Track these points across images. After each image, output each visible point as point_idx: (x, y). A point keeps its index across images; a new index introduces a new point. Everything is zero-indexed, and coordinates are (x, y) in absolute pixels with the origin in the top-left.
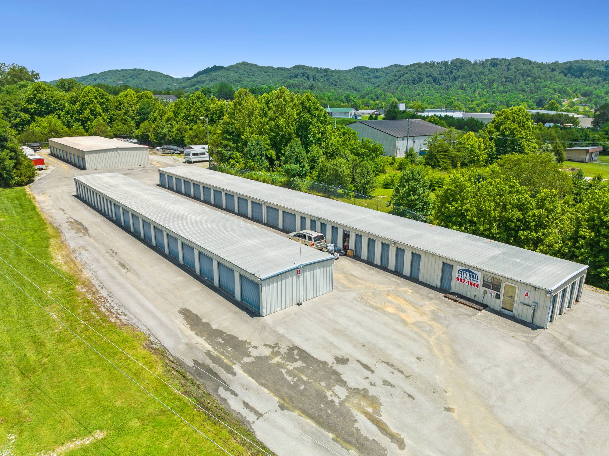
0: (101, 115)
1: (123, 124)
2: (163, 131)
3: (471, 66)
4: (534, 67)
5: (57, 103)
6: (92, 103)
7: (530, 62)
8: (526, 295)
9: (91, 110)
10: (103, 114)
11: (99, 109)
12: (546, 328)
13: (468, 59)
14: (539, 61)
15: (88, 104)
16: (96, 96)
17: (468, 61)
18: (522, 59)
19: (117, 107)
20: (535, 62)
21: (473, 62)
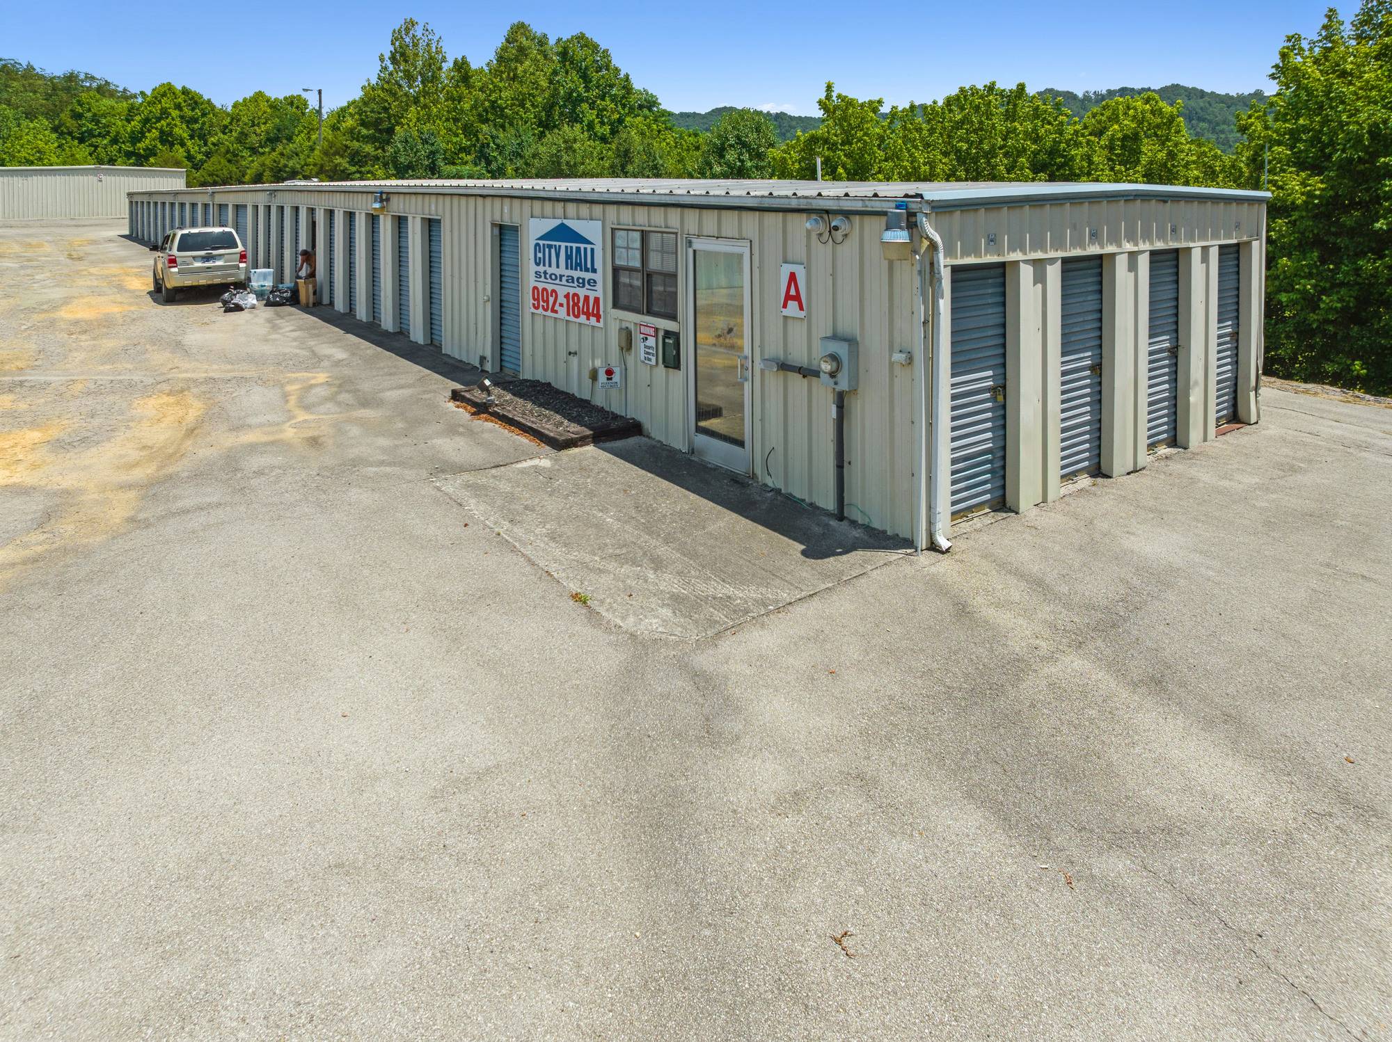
0: (183, 144)
1: (229, 161)
2: (291, 164)
3: (1078, 104)
4: (1213, 102)
5: (97, 122)
6: (167, 118)
7: (1202, 94)
8: (788, 297)
9: (162, 132)
10: (189, 143)
11: (181, 131)
12: (933, 547)
13: (1070, 90)
14: (1221, 91)
15: (159, 120)
16: (180, 103)
17: (1072, 93)
18: (1183, 87)
19: (226, 127)
20: (1213, 93)
21: (1080, 95)
